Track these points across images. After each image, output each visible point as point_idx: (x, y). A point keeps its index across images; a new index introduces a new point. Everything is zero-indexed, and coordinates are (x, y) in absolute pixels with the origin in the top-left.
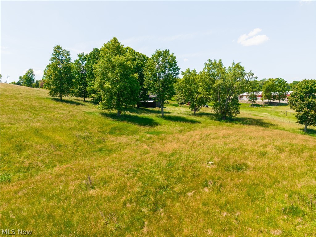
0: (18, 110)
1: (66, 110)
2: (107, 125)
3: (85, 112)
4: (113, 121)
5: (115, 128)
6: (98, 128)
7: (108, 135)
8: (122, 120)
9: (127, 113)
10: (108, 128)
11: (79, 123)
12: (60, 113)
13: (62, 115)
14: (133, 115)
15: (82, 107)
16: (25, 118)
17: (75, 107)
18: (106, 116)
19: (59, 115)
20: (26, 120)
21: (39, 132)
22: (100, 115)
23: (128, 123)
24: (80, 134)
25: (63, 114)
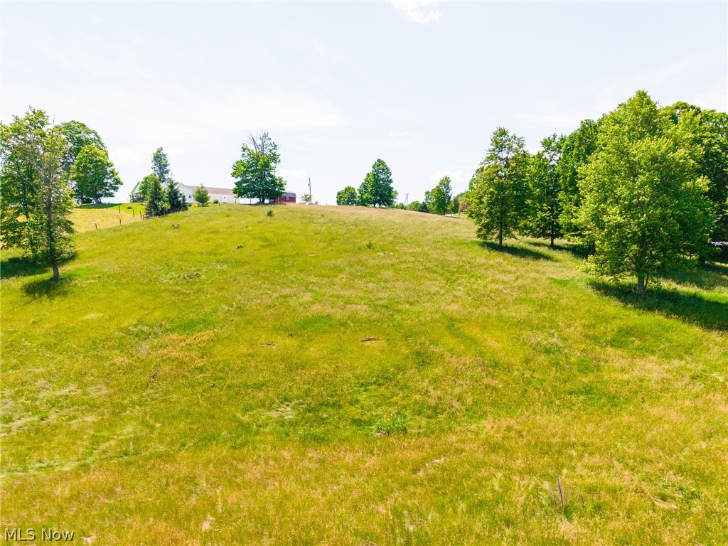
0: (422, 270)
1: (510, 272)
2: (607, 319)
3: (552, 279)
4: (625, 307)
5: (629, 332)
6: (584, 326)
7: (609, 350)
8: (650, 308)
9: (667, 285)
10: (610, 329)
11: (538, 308)
12: (497, 282)
13: (501, 287)
14: (683, 292)
15: (545, 264)
16: (433, 290)
17: (530, 266)
18: (606, 294)
19: (495, 286)
20: (434, 294)
21: (457, 325)
22: (590, 290)
23: (667, 316)
24: (539, 340)
25: (504, 282)
